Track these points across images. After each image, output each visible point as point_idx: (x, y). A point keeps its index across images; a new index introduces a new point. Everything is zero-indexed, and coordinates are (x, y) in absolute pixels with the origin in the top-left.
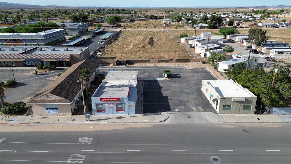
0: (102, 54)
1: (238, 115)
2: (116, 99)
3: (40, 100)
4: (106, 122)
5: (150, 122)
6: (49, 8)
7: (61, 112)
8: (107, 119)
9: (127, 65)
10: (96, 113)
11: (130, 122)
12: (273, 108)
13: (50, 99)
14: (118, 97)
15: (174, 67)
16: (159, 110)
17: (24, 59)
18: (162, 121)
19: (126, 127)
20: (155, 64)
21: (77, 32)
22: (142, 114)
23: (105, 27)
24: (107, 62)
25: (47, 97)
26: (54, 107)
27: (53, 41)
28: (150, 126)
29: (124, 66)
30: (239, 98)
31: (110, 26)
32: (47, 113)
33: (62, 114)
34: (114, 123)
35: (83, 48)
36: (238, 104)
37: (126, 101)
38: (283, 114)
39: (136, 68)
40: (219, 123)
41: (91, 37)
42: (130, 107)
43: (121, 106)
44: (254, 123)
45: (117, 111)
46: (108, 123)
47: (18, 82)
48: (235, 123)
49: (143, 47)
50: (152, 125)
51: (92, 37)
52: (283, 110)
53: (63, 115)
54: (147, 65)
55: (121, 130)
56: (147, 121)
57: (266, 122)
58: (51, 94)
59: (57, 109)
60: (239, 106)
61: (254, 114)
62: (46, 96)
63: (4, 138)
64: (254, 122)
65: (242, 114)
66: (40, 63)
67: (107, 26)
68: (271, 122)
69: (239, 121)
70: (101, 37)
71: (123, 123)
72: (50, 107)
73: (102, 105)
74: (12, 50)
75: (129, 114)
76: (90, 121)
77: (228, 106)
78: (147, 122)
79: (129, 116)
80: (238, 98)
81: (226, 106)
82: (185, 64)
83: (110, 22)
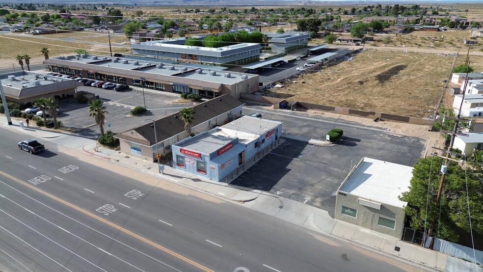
0: (282, 87)
1: (367, 231)
2: (196, 155)
3: (125, 136)
4: (176, 180)
5: (224, 198)
6: (296, 4)
7: (145, 155)
8: (181, 177)
9: (295, 109)
10: (176, 166)
11: (202, 190)
12: (442, 241)
13: (134, 137)
14: (199, 152)
15: (368, 126)
16: (255, 186)
17: (171, 82)
18: (240, 201)
19: (191, 194)
20: (342, 115)
21: (284, 48)
22: (227, 184)
23: (343, 40)
24: (269, 100)
25: (132, 133)
26: (138, 147)
27: (237, 61)
28: (218, 202)
29: (290, 111)
30: (370, 200)
31: (351, 40)
32: (132, 153)
33: (144, 157)
34: (183, 185)
35: (250, 75)
36: (368, 210)
37: (207, 159)
38: (464, 260)
39: (304, 116)
40: (320, 232)
41: (298, 57)
42: (213, 170)
43: (202, 165)
44: (380, 253)
45: (199, 170)
46: (178, 182)
47: (149, 110)
48: (347, 241)
49: (361, 83)
50: (223, 202)
51: (301, 58)
52: (464, 251)
53: (146, 159)
54: (328, 114)
55: (182, 195)
56: (223, 194)
57: (405, 259)
58: (135, 131)
59: (140, 151)
60: (371, 217)
61: (399, 239)
62: (130, 132)
63: (78, 168)
64: (380, 251)
65: (376, 230)
66: (188, 90)
67: (346, 40)
68: (416, 263)
69: (355, 241)
70: (309, 60)
71: (194, 187)
72: (135, 147)
73: (183, 158)
74: (172, 70)
75: (211, 179)
76: (163, 174)
77: (351, 210)
78: (221, 196)
79: (210, 181)
80: (368, 200)
81: (347, 208)
82: (395, 124)
83: (355, 33)
